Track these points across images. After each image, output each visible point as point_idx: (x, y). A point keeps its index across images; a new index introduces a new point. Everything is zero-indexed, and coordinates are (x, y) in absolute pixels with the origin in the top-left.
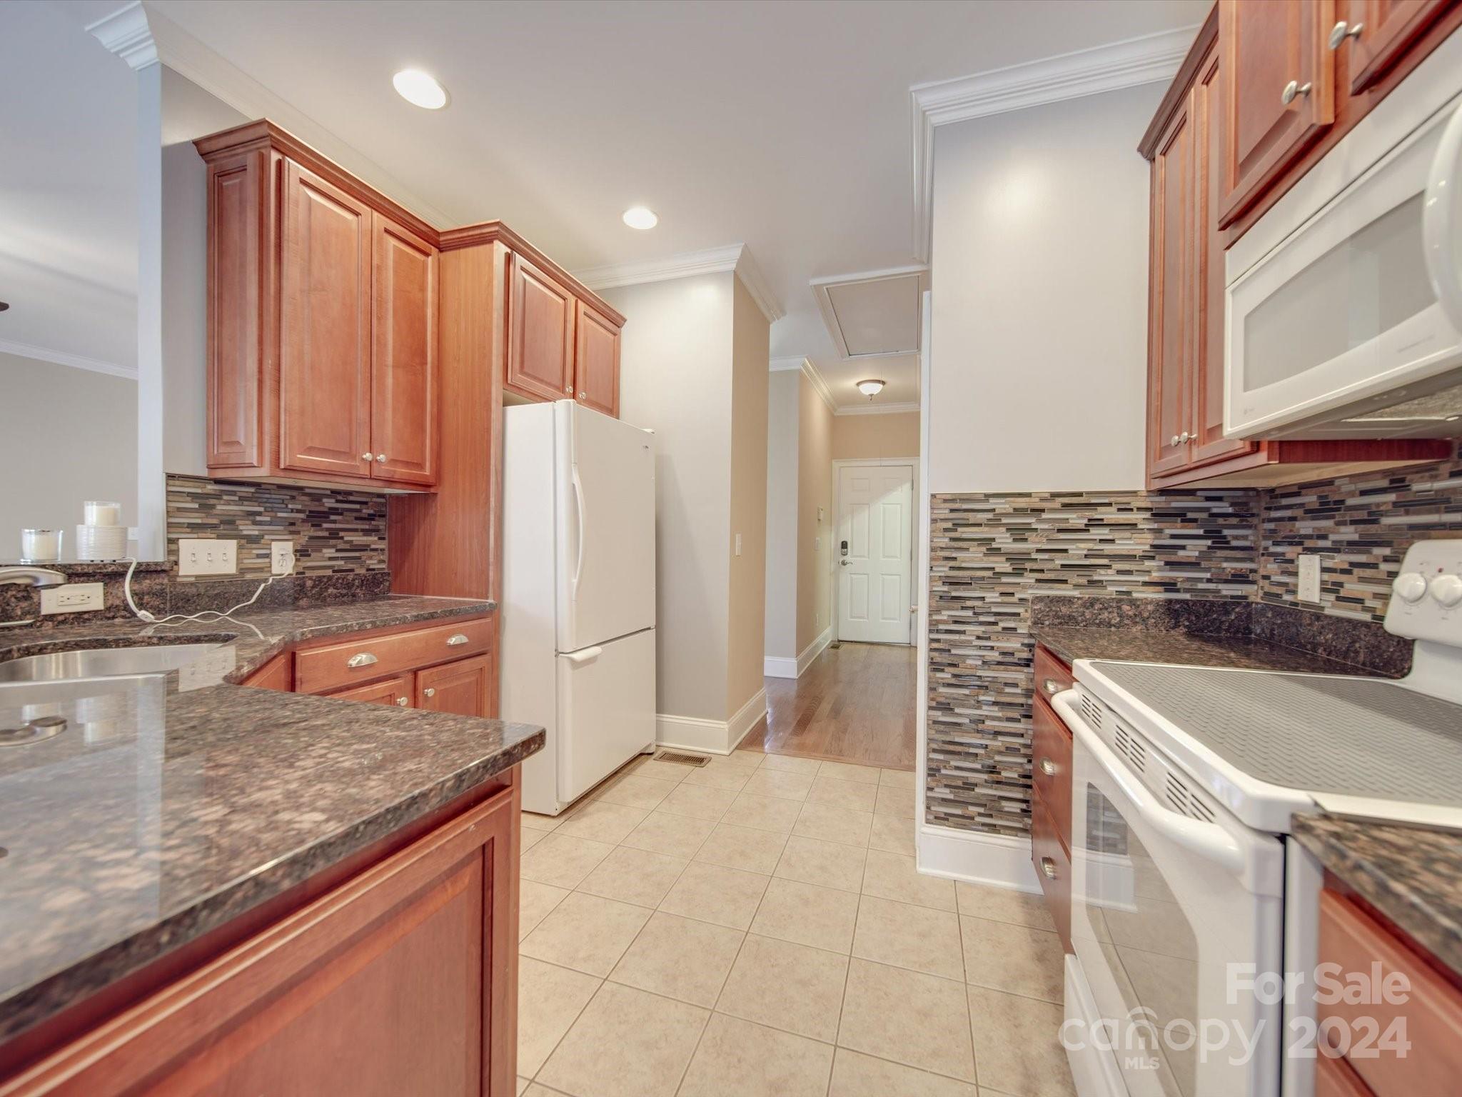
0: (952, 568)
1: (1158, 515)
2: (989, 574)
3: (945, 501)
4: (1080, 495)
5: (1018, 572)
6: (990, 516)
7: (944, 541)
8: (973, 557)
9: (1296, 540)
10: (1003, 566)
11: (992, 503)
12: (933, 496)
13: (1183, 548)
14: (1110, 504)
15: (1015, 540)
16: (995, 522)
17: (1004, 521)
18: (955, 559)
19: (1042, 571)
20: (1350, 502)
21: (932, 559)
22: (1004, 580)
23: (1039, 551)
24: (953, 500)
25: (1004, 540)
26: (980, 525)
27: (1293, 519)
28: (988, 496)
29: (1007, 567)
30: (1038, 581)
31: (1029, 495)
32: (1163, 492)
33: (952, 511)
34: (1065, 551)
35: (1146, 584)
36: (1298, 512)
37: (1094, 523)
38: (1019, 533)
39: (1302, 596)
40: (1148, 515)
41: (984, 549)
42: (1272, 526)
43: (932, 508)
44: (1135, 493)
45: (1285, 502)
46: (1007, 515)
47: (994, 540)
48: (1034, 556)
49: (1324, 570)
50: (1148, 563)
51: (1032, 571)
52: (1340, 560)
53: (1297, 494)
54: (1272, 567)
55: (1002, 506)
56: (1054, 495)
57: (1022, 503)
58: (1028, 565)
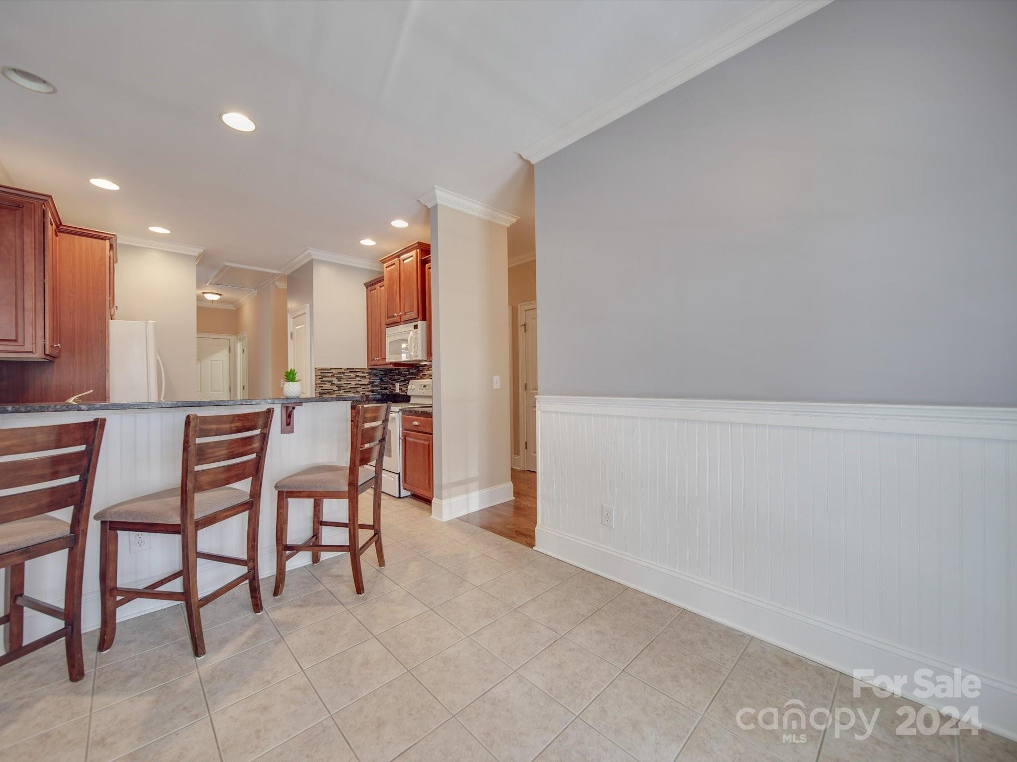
0: (322, 390)
1: (369, 374)
2: (332, 391)
3: (319, 370)
4: (353, 369)
5: (339, 390)
6: (332, 374)
7: (319, 382)
8: (327, 386)
9: (395, 380)
10: (335, 388)
11: (332, 370)
12: (316, 368)
13: (375, 382)
14: (360, 372)
15: (338, 381)
16: (333, 376)
17: (335, 376)
18: (322, 387)
19: (345, 389)
20: (403, 373)
21: (316, 387)
22: (336, 392)
23: (344, 384)
24: (321, 370)
25: (335, 381)
26: (329, 377)
27: (395, 376)
28: (331, 369)
29: (337, 389)
30: (344, 392)
31: (341, 369)
32: (371, 369)
33: (321, 373)
34: (350, 384)
35: (368, 391)
36: (395, 374)
37: (357, 376)
38: (339, 379)
39: (396, 391)
40: (368, 374)
41: (330, 384)
42: (390, 377)
43: (315, 372)
44: (365, 369)
45: (393, 372)
46: (336, 374)
47: (332, 381)
48: (343, 385)
49: (400, 386)
50: (368, 386)
51: (343, 389)
52: (402, 384)
53: (395, 370)
54: (391, 386)
55: (334, 371)
56: (348, 369)
57: (339, 371)
58: (342, 388)
